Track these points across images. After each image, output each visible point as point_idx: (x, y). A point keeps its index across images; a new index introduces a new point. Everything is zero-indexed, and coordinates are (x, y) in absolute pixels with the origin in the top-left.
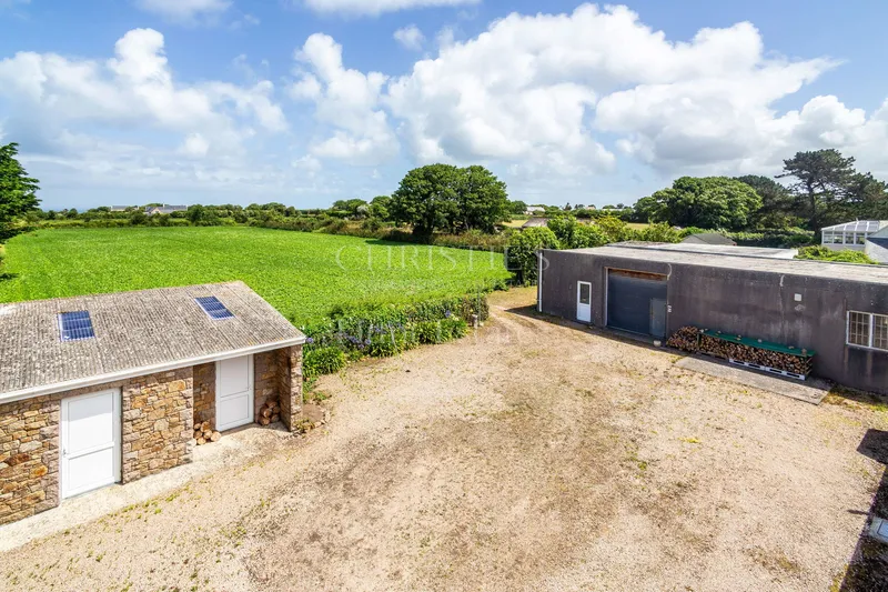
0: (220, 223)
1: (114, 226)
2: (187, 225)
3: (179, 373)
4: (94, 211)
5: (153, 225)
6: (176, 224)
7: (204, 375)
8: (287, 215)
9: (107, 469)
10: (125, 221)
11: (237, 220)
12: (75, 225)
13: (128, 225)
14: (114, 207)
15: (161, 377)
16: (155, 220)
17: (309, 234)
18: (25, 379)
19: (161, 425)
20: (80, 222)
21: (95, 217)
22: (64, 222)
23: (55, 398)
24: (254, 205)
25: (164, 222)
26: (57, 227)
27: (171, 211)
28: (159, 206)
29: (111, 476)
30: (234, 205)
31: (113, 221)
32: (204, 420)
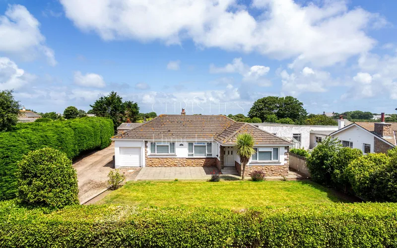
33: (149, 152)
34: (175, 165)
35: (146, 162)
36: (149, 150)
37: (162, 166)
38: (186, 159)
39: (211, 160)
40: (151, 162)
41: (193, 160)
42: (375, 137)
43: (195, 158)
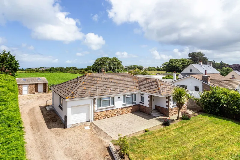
0: (56, 72)
1: (32, 72)
2: (48, 72)
3: (34, 84)
4: (28, 69)
5: (40, 72)
6: (46, 72)
7: (37, 85)
8: (75, 70)
9: (26, 93)
10: (34, 71)
11: (60, 71)
12: (23, 72)
13: (35, 72)
14: (32, 68)
15: (32, 84)
16: (41, 71)
17: (76, 74)
18: (20, 82)
19: (32, 89)
20: (24, 71)
21: (28, 70)
22: (21, 71)
23: (22, 85)
24: (67, 67)
25: (43, 71)
26: (19, 72)
27: (45, 69)
28: (43, 68)
29: (27, 93)
30: (62, 67)
31: (31, 71)
32: (37, 90)
33: (96, 108)
34: (115, 115)
35: (94, 116)
36: (96, 105)
37: (106, 118)
38: (122, 108)
39: (136, 107)
40: (98, 116)
41: (126, 109)
42: (203, 83)
43: (128, 107)
